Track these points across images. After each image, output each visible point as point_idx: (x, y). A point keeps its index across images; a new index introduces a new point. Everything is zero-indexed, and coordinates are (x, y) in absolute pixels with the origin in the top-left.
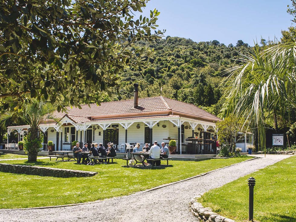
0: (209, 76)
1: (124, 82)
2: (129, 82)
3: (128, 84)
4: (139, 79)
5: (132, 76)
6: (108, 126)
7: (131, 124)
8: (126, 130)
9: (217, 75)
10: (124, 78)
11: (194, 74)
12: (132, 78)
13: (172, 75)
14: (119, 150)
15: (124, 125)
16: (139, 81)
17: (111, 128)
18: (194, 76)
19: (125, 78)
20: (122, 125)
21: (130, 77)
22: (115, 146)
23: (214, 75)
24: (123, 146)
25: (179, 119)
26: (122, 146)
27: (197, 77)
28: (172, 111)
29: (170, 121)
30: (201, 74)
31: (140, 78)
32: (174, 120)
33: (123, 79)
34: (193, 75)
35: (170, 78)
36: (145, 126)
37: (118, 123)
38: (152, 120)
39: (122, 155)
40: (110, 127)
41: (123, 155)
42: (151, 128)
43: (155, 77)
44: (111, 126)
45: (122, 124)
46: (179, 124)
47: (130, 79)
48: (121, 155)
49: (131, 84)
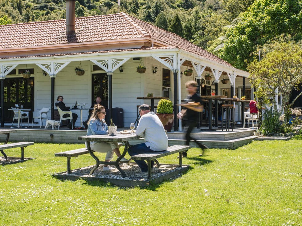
0: (167, 7)
1: (37, 11)
2: (45, 12)
3: (43, 15)
4: (61, 8)
5: (50, 2)
6: (11, 69)
7: (63, 67)
8: (53, 79)
9: (179, 6)
10: (36, 5)
11: (145, 4)
12: (49, 6)
13: (112, 5)
14: (35, 121)
15: (47, 67)
16: (61, 12)
17: (17, 75)
18: (145, 6)
19: (39, 5)
20: (43, 68)
21: (46, 4)
22: (27, 113)
23: (174, 5)
24: (46, 113)
25: (175, 54)
26: (43, 113)
27: (149, 7)
28: (151, 40)
29: (154, 57)
30: (156, 3)
31: (62, 6)
32: (163, 55)
33: (35, 7)
34: (143, 5)
35: (110, 9)
36: (91, 71)
37: (34, 65)
38: (113, 57)
39: (45, 135)
40: (13, 72)
41: (47, 135)
42: (110, 74)
43: (85, 6)
44: (17, 72)
45: (43, 65)
46: (175, 64)
47: (46, 7)
48: (42, 135)
49: (49, 15)
